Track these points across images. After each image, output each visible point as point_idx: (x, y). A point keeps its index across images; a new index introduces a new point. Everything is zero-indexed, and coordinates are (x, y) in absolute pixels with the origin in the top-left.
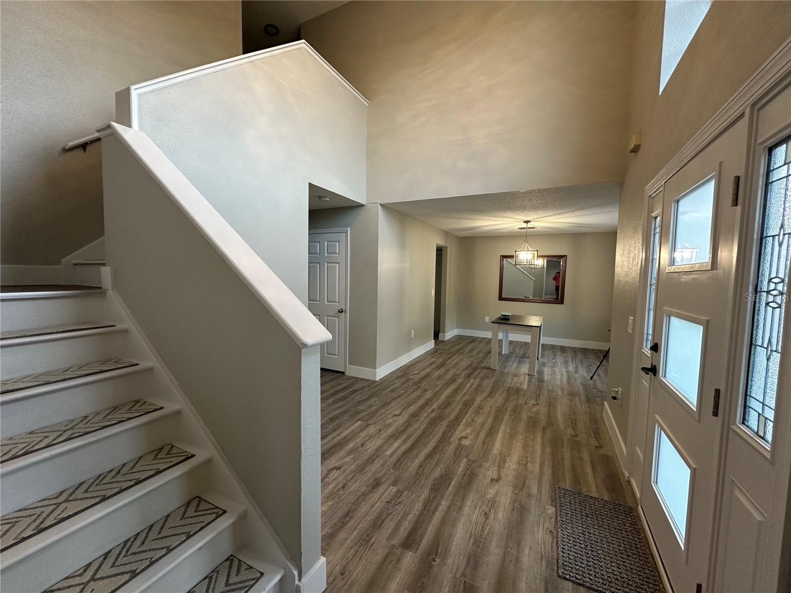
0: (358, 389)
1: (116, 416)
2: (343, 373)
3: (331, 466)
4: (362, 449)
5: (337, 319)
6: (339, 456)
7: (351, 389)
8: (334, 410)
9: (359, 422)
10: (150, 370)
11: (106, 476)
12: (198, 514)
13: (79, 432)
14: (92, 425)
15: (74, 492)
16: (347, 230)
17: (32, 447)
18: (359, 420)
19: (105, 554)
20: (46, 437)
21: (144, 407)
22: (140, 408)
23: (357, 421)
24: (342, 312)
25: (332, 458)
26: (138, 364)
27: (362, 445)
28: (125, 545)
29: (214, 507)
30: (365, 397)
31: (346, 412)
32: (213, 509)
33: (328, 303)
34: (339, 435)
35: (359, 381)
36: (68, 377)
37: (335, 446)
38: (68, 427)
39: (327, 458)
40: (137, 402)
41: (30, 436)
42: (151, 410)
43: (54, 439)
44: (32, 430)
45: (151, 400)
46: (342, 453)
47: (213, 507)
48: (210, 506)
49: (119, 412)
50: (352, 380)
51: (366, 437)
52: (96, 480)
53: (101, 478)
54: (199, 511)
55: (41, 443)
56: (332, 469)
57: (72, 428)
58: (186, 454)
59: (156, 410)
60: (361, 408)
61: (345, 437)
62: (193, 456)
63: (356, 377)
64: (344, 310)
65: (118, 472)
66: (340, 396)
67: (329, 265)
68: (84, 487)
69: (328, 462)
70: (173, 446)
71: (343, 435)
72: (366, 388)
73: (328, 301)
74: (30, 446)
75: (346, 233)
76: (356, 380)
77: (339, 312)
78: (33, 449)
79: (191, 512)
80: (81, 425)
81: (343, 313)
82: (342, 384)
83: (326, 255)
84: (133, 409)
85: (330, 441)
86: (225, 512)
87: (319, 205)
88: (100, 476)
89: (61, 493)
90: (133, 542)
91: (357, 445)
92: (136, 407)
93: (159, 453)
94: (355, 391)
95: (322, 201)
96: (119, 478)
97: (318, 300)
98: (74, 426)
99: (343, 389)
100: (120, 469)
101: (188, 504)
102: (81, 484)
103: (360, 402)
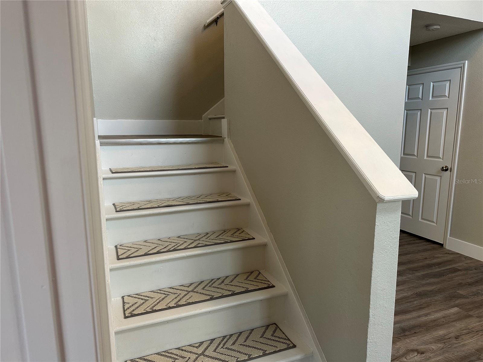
0: (460, 268)
1: (224, 237)
2: (442, 245)
3: (411, 347)
4: (455, 342)
5: (438, 179)
6: (422, 338)
7: (451, 267)
8: (423, 285)
9: (456, 309)
10: (248, 205)
11: (215, 281)
12: (273, 338)
13: (202, 244)
14: (210, 241)
15: (197, 286)
16: (464, 64)
17: (178, 247)
18: (457, 306)
19: (211, 340)
20: (185, 242)
21: (242, 234)
22: (239, 235)
23: (453, 307)
24: (446, 170)
25: (413, 338)
26: (240, 199)
27: (457, 338)
28: (223, 339)
29: (287, 338)
30: (469, 281)
31: (439, 291)
32: (285, 339)
33: (428, 159)
34: (426, 315)
35: (463, 259)
36: (199, 202)
37: (419, 326)
38: (197, 238)
39: (406, 335)
40: (238, 230)
41: (178, 239)
42: (246, 238)
43: (189, 245)
44: (179, 235)
45: (247, 230)
46: (428, 337)
47: (285, 337)
48: (284, 336)
49: (226, 235)
50: (452, 256)
51: (464, 330)
52: (209, 283)
53: (212, 282)
54: (275, 336)
55: (182, 245)
56: (413, 351)
57: (199, 239)
58: (268, 283)
59: (249, 239)
60: (461, 292)
61: (435, 321)
62: (273, 286)
63: (458, 254)
64: (449, 168)
65: (223, 282)
66: (433, 271)
67: (433, 111)
68: (203, 285)
69: (408, 340)
70: (260, 273)
71: (432, 317)
72: (472, 270)
73: (428, 156)
74: (177, 246)
75: (462, 68)
76: (460, 257)
77: (442, 169)
78: (178, 248)
79: (268, 334)
80: (204, 239)
81: (448, 172)
82: (437, 257)
83: (430, 99)
84: (235, 234)
85: (414, 318)
86: (294, 346)
87: (425, 36)
88: (212, 280)
89: (191, 284)
90: (228, 339)
91: (450, 335)
92: (237, 234)
93: (250, 275)
94: (455, 270)
95: (429, 30)
96: (222, 286)
97: (416, 154)
98: (200, 238)
99: (439, 264)
100: (224, 280)
101: (268, 326)
102: (202, 282)
103: (460, 285)
